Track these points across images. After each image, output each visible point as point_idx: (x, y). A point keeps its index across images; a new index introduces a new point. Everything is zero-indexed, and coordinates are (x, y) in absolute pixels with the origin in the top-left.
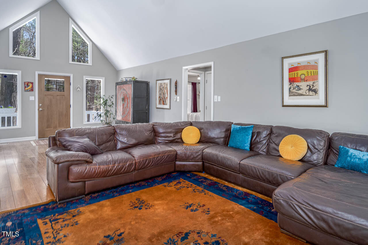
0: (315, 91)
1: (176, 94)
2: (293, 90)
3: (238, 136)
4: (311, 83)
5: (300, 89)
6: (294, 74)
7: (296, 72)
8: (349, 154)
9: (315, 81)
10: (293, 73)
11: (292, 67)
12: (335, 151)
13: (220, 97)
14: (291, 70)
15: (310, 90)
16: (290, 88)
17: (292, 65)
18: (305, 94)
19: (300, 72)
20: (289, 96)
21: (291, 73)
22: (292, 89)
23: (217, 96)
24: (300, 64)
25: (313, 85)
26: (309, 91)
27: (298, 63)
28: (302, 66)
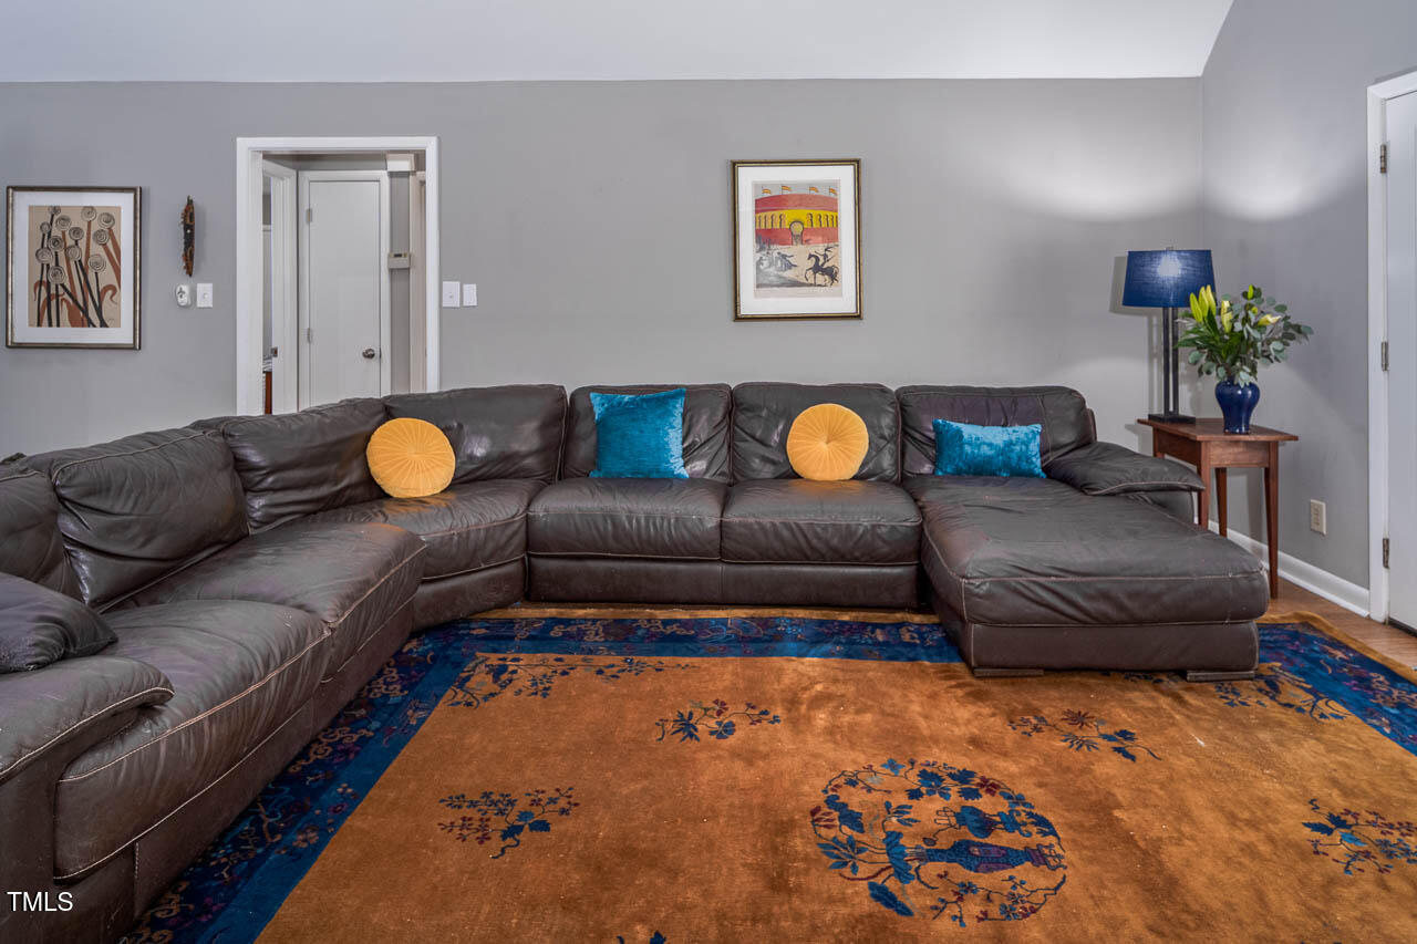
0: (832, 274)
1: (189, 270)
2: (770, 267)
3: (637, 433)
4: (820, 249)
5: (790, 266)
6: (773, 219)
7: (777, 213)
8: (966, 437)
9: (831, 245)
10: (769, 214)
11: (766, 195)
12: (917, 436)
13: (474, 286)
14: (763, 204)
15: (817, 269)
16: (759, 263)
17: (765, 191)
18: (805, 281)
19: (789, 215)
20: (758, 286)
21: (763, 214)
22: (766, 263)
23: (458, 283)
24: (789, 189)
25: (825, 256)
26: (815, 273)
27: (784, 187)
28: (794, 195)
